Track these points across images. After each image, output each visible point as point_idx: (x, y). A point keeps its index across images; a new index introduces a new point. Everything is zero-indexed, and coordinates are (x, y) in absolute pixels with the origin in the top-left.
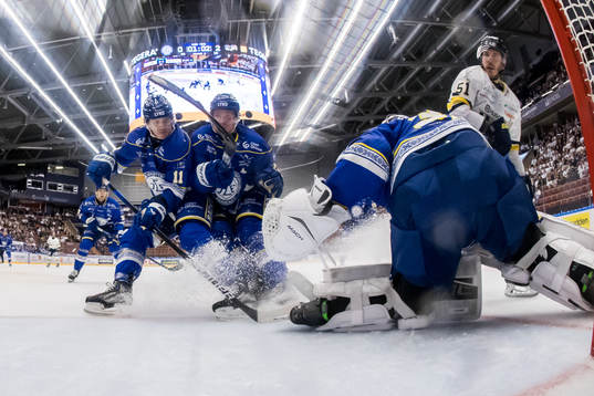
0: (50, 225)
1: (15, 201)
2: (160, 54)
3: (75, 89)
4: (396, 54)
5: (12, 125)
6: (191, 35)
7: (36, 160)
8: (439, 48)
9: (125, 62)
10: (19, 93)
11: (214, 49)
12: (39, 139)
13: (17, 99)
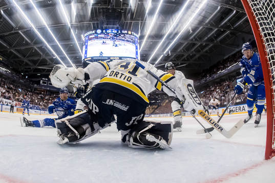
0: (49, 100)
1: (36, 89)
2: (96, 33)
3: (61, 45)
4: (191, 38)
5: (36, 58)
6: (109, 26)
7: (44, 73)
8: (209, 36)
9: (82, 36)
10: (39, 46)
11: (118, 32)
12: (46, 65)
13: (38, 48)
